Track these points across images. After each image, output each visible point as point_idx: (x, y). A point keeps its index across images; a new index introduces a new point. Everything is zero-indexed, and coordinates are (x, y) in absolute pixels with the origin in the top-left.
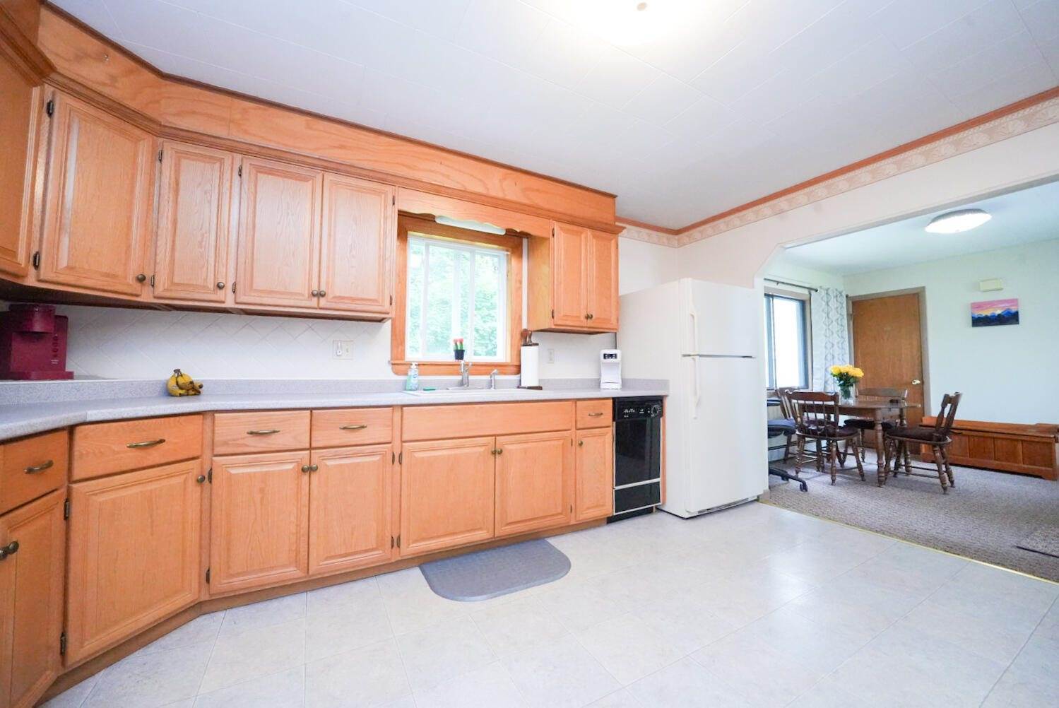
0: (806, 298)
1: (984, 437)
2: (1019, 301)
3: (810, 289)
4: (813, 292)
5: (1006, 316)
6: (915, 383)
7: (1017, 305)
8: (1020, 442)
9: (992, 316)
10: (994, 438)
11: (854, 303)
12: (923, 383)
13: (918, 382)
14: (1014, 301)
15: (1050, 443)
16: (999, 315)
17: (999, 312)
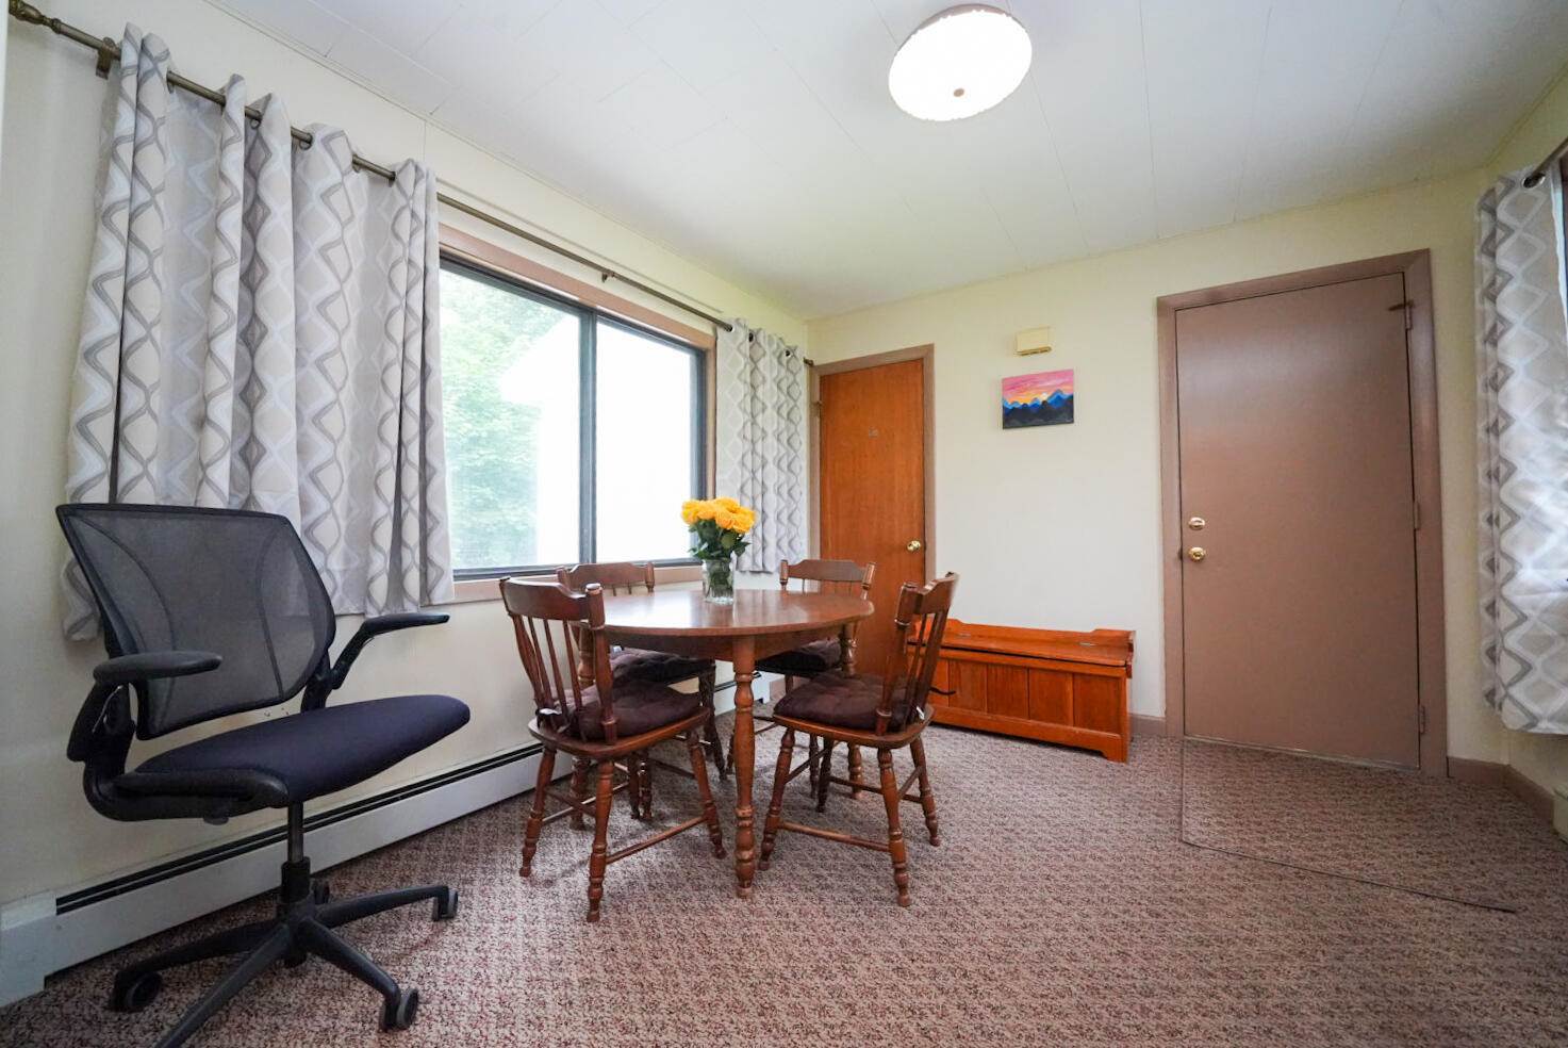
0: (706, 344)
1: (1013, 667)
2: (1076, 374)
3: (717, 323)
4: (721, 331)
5: (1055, 407)
6: (911, 548)
7: (1071, 383)
8: (1071, 678)
9: (1034, 406)
10: (1029, 669)
11: (823, 379)
12: (924, 546)
13: (916, 544)
14: (1067, 375)
15: (1117, 678)
16: (1044, 402)
17: (1044, 397)
